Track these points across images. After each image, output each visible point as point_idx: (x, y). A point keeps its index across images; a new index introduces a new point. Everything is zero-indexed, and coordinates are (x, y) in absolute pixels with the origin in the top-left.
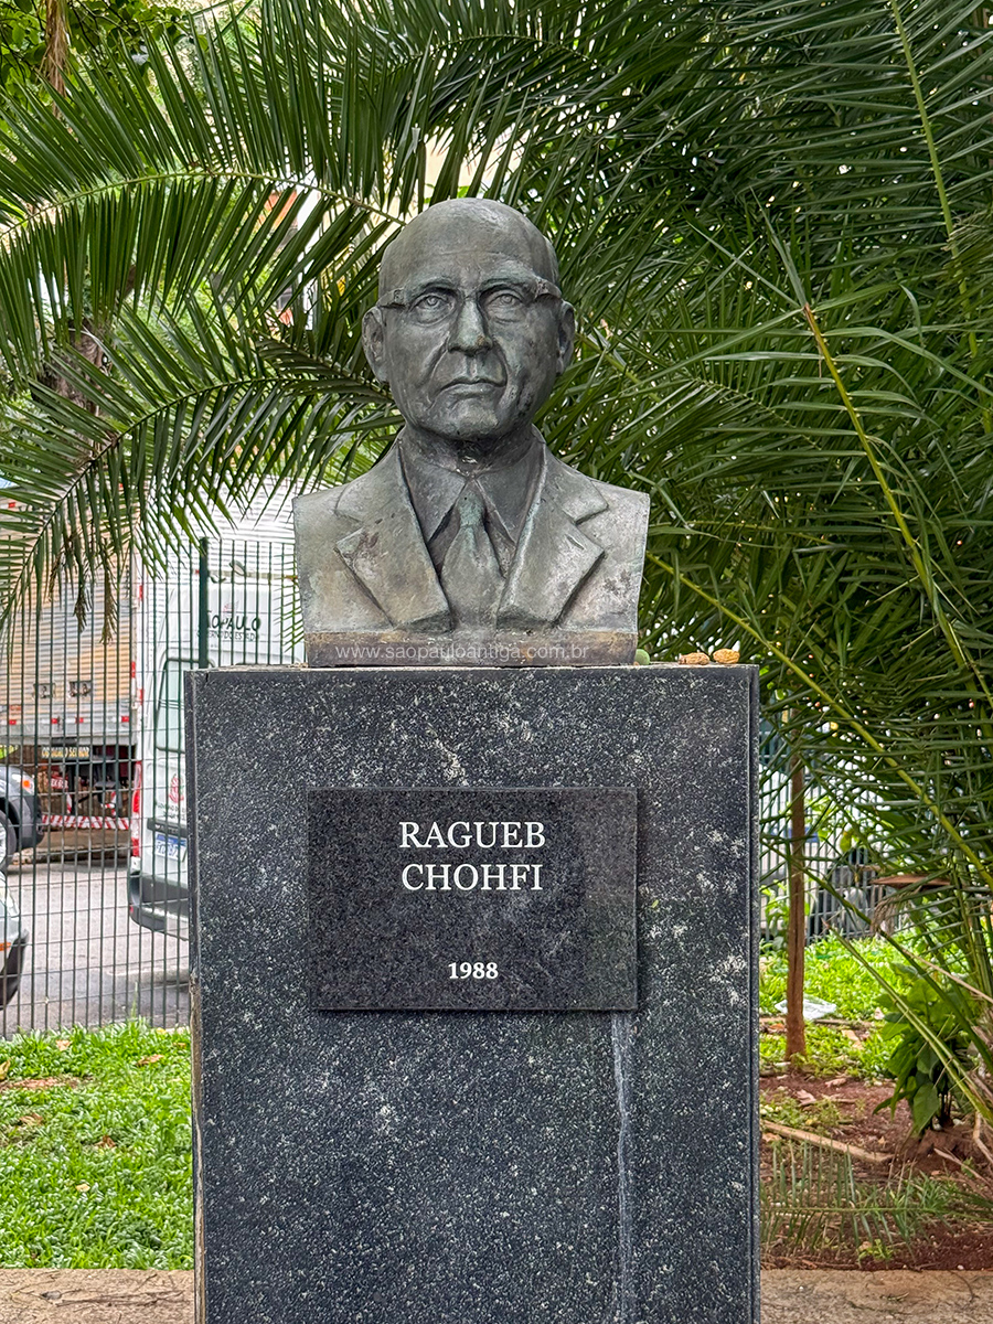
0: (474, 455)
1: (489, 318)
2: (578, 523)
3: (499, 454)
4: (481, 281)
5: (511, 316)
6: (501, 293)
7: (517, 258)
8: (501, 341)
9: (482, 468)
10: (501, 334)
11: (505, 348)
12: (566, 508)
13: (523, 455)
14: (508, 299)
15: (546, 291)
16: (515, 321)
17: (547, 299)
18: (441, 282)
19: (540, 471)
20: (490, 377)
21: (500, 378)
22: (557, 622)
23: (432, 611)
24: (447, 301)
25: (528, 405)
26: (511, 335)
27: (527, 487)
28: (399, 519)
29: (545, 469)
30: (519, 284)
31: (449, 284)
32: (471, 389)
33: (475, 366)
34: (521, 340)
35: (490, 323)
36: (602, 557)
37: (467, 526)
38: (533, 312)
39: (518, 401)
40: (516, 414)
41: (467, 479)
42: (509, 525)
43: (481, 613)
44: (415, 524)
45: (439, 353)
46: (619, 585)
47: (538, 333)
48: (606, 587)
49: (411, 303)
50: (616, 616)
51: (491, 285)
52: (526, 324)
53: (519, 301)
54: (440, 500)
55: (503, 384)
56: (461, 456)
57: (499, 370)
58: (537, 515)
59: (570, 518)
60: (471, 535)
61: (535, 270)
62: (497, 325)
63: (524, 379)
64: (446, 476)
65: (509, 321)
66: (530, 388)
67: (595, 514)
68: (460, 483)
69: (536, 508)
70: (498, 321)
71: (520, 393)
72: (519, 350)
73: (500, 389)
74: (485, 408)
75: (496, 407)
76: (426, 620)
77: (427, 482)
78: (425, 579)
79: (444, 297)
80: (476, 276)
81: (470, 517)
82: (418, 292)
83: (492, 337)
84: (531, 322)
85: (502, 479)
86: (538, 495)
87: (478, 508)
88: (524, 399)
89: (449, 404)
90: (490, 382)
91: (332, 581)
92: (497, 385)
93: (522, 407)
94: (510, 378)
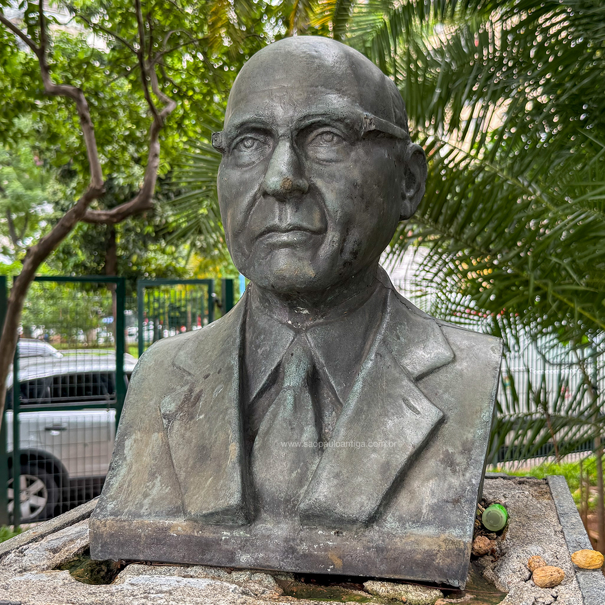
0: (306, 307)
1: (307, 157)
2: (418, 379)
3: (333, 304)
4: (295, 118)
5: (332, 155)
6: (321, 130)
7: (341, 92)
8: (319, 183)
9: (314, 320)
10: (321, 176)
11: (324, 190)
12: (406, 361)
13: (362, 304)
14: (328, 137)
15: (373, 127)
16: (336, 161)
17: (377, 136)
18: (255, 121)
19: (382, 320)
20: (305, 224)
21: (317, 225)
22: (373, 519)
23: (222, 504)
24: (265, 143)
25: (355, 254)
26: (332, 177)
27: (365, 338)
28: (222, 375)
29: (387, 318)
30: (340, 120)
31: (263, 122)
32: (285, 238)
33: (289, 210)
34: (343, 182)
35: (308, 164)
36: (441, 422)
37: (289, 388)
38: (359, 151)
39: (341, 250)
40: (340, 263)
41: (297, 332)
42: (339, 384)
43: (287, 501)
44: (235, 384)
45: (254, 199)
46: (459, 459)
47: (364, 174)
48: (443, 461)
49: (229, 145)
50: (450, 506)
51: (308, 122)
52: (350, 164)
53: (342, 139)
54: (268, 355)
55: (323, 231)
56: (292, 307)
57: (317, 216)
58: (369, 373)
59: (408, 374)
60: (290, 399)
61: (361, 105)
62: (316, 166)
63: (346, 225)
64: (277, 327)
65: (330, 161)
66: (355, 235)
67: (439, 368)
68: (291, 335)
69: (370, 364)
70: (319, 162)
71: (343, 240)
72: (340, 193)
73: (320, 237)
74: (300, 259)
75: (314, 258)
76: (217, 513)
77: (260, 334)
78: (226, 456)
79: (261, 138)
80: (291, 113)
81: (294, 378)
82: (234, 133)
83: (309, 179)
84: (356, 161)
85: (334, 332)
86: (375, 349)
87: (304, 366)
88: (349, 246)
89: (263, 255)
90: (305, 230)
91: (147, 445)
92: (314, 232)
93: (347, 256)
94: (331, 224)
